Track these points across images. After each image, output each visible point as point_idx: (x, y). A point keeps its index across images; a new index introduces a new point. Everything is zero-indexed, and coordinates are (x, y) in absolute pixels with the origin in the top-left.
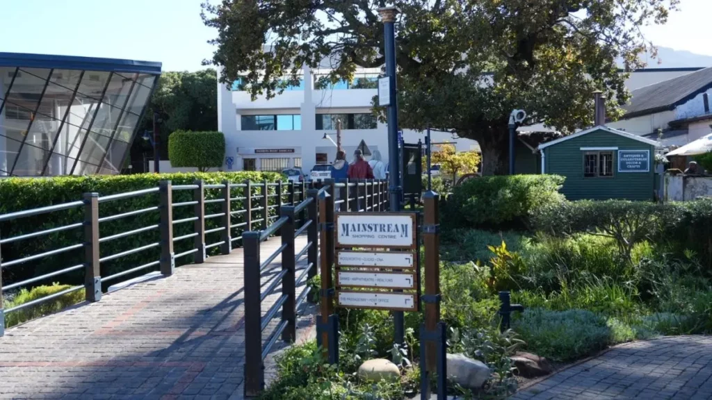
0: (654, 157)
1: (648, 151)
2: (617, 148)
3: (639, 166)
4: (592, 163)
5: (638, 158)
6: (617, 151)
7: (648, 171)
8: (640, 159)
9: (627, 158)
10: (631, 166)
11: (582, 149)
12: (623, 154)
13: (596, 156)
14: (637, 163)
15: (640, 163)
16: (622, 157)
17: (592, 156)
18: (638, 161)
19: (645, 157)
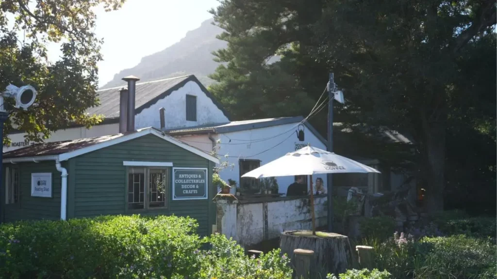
0: (212, 178)
1: (207, 169)
2: (170, 164)
3: (196, 192)
4: (137, 185)
5: (196, 179)
6: (171, 168)
7: (207, 198)
8: (197, 181)
9: (183, 179)
10: (187, 192)
11: (126, 163)
12: (178, 173)
13: (142, 175)
14: (194, 186)
15: (197, 187)
16: (177, 177)
17: (137, 175)
18: (195, 184)
19: (203, 178)
